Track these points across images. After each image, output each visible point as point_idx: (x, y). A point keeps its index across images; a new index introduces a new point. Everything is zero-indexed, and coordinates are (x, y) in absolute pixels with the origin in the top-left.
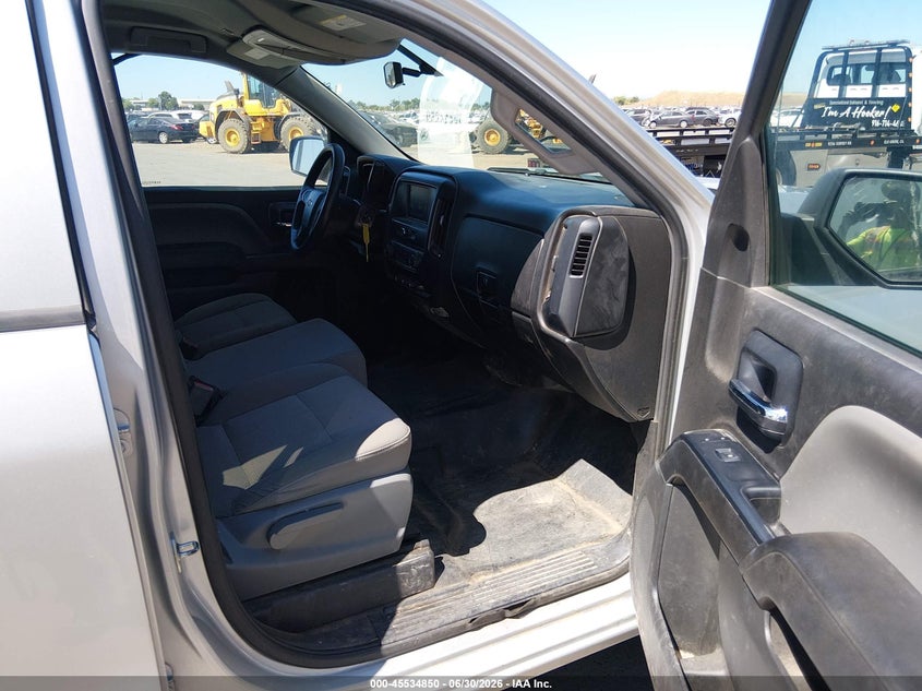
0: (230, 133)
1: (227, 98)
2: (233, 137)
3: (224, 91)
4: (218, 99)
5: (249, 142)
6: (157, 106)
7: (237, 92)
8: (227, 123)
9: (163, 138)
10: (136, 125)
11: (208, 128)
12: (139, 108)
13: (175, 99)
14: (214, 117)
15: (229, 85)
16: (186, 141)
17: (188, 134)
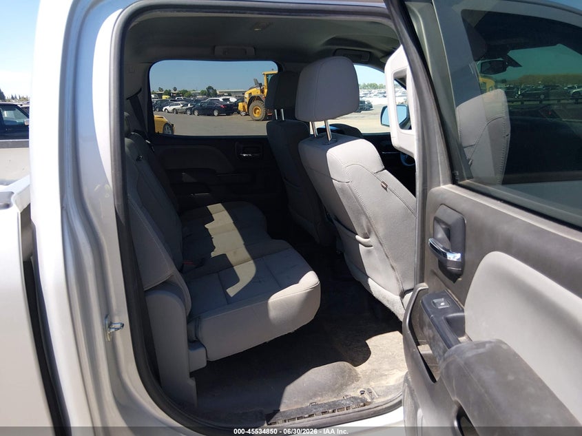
0: (256, 109)
1: (255, 89)
2: (258, 111)
3: (253, 84)
4: (250, 89)
5: (266, 114)
6: (205, 95)
7: (261, 85)
8: (254, 103)
9: (216, 113)
10: (201, 106)
11: (244, 106)
12: (195, 96)
13: (215, 90)
14: (247, 100)
15: (256, 81)
16: (228, 115)
17: (230, 110)
